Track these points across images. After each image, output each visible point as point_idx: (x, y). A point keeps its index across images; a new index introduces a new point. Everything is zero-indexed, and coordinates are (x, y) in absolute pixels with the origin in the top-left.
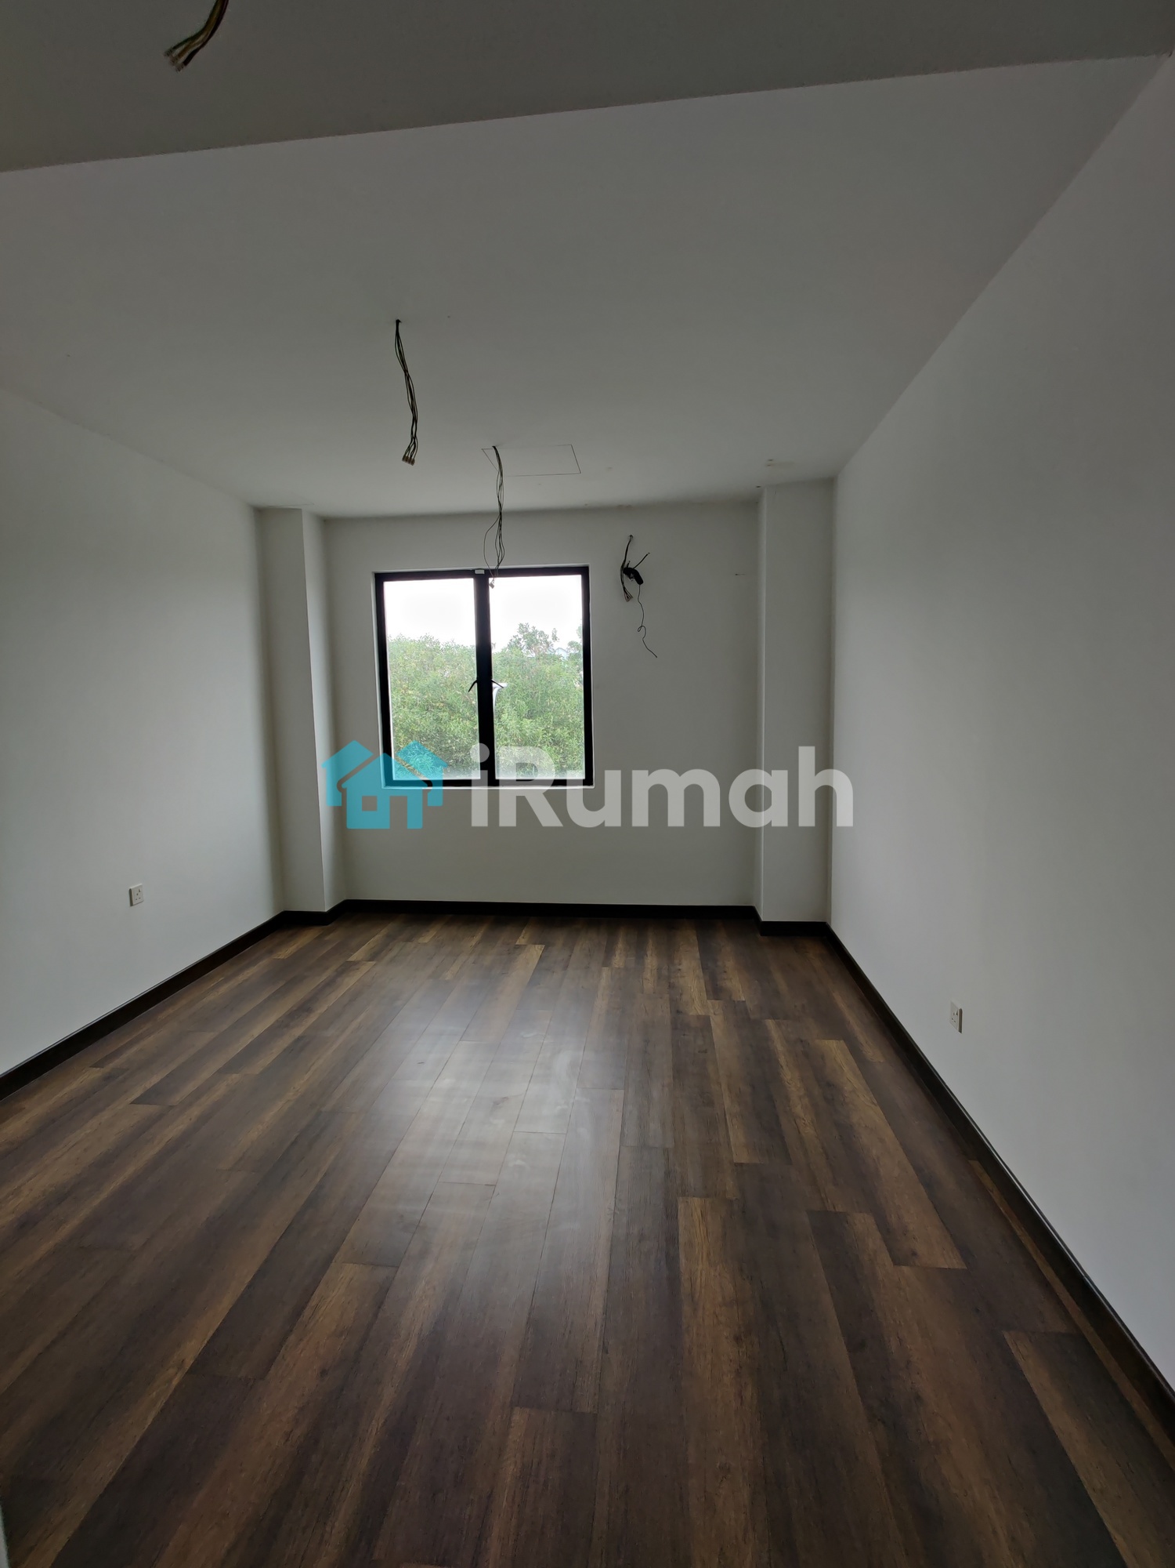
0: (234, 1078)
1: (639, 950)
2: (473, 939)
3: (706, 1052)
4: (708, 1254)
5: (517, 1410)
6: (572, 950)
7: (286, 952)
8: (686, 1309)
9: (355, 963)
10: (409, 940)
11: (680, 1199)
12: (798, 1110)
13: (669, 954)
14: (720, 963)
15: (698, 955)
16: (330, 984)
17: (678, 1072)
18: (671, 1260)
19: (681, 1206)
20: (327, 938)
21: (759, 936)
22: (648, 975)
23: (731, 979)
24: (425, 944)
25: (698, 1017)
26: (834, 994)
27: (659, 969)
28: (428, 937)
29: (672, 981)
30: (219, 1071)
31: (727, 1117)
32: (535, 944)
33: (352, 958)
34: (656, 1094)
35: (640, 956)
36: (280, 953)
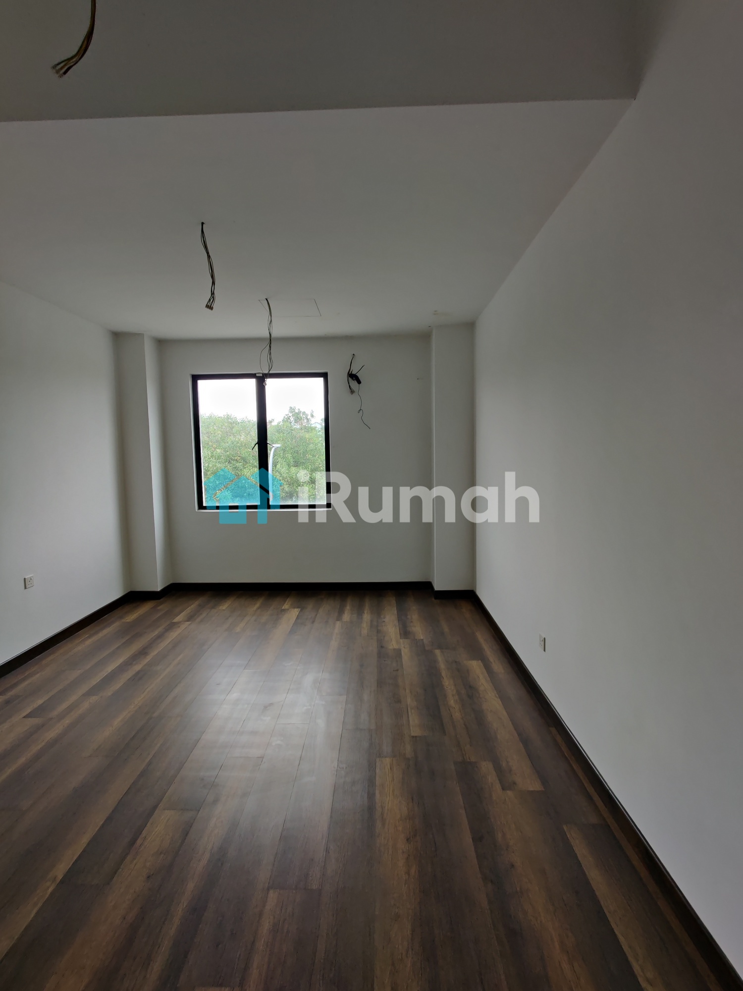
0: (94, 699)
1: (360, 611)
2: (254, 606)
3: (397, 670)
4: (393, 791)
5: (271, 892)
6: (318, 611)
7: (131, 617)
8: (379, 824)
9: (179, 623)
10: (213, 607)
11: (378, 760)
12: (452, 702)
13: (378, 612)
14: (409, 617)
15: (396, 612)
16: (160, 637)
17: (380, 683)
18: (371, 796)
19: (378, 764)
20: (159, 608)
21: (433, 599)
22: (364, 625)
23: (415, 627)
24: (224, 610)
25: (394, 649)
26: (477, 633)
27: (372, 621)
28: (226, 606)
29: (379, 628)
30: (84, 695)
31: (409, 709)
32: (294, 608)
33: (176, 620)
34: (366, 697)
35: (360, 613)
36: (127, 618)
